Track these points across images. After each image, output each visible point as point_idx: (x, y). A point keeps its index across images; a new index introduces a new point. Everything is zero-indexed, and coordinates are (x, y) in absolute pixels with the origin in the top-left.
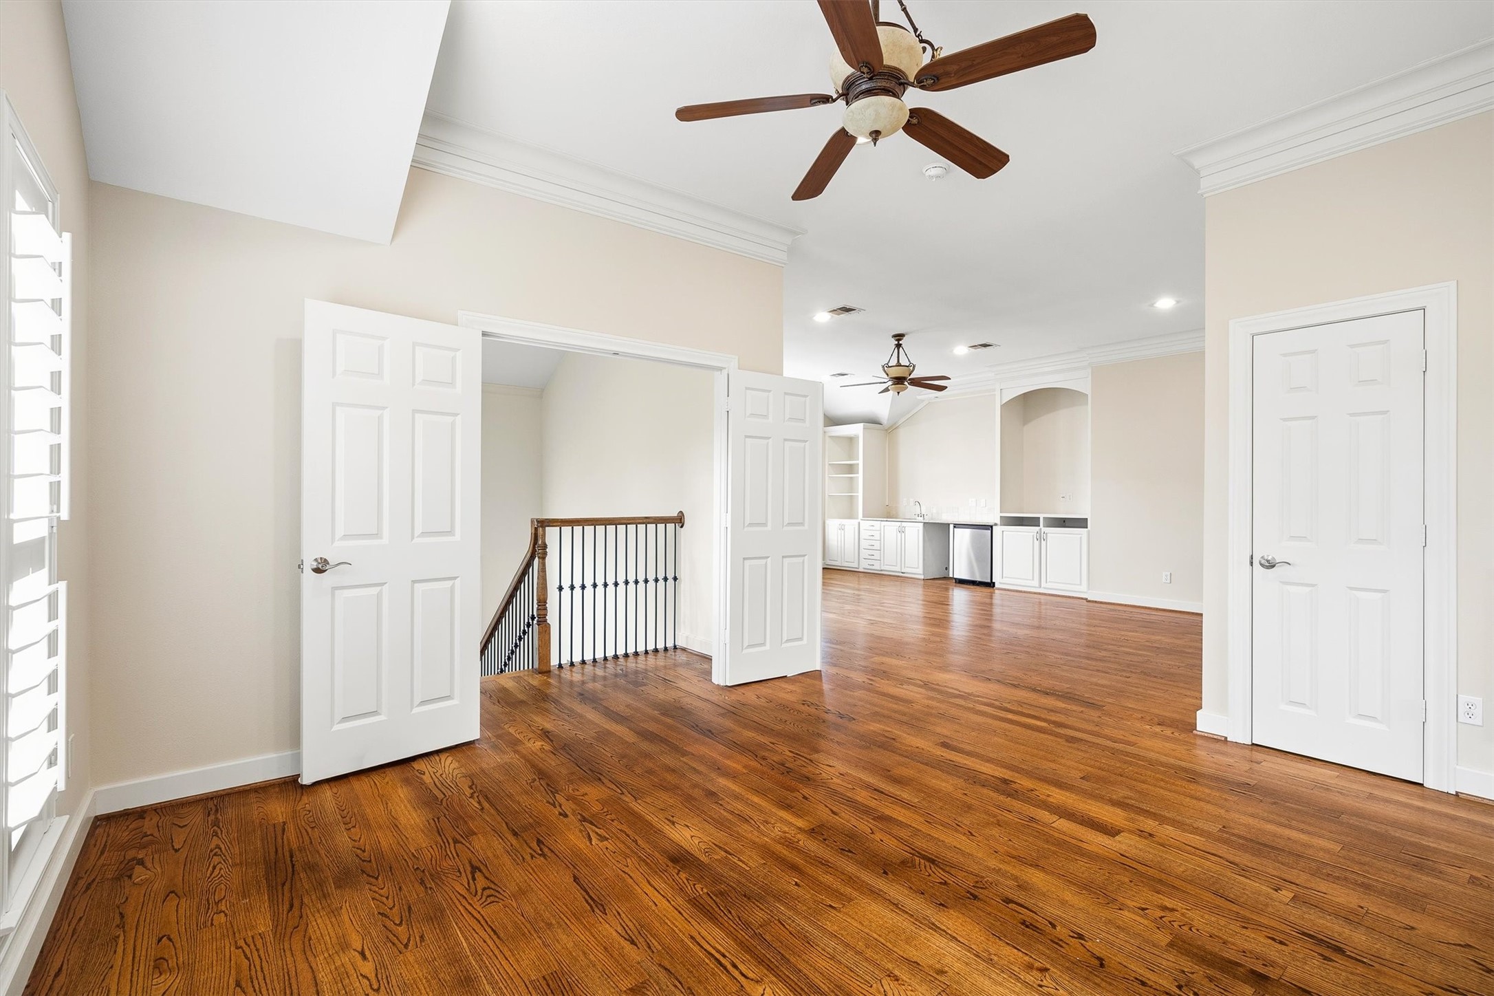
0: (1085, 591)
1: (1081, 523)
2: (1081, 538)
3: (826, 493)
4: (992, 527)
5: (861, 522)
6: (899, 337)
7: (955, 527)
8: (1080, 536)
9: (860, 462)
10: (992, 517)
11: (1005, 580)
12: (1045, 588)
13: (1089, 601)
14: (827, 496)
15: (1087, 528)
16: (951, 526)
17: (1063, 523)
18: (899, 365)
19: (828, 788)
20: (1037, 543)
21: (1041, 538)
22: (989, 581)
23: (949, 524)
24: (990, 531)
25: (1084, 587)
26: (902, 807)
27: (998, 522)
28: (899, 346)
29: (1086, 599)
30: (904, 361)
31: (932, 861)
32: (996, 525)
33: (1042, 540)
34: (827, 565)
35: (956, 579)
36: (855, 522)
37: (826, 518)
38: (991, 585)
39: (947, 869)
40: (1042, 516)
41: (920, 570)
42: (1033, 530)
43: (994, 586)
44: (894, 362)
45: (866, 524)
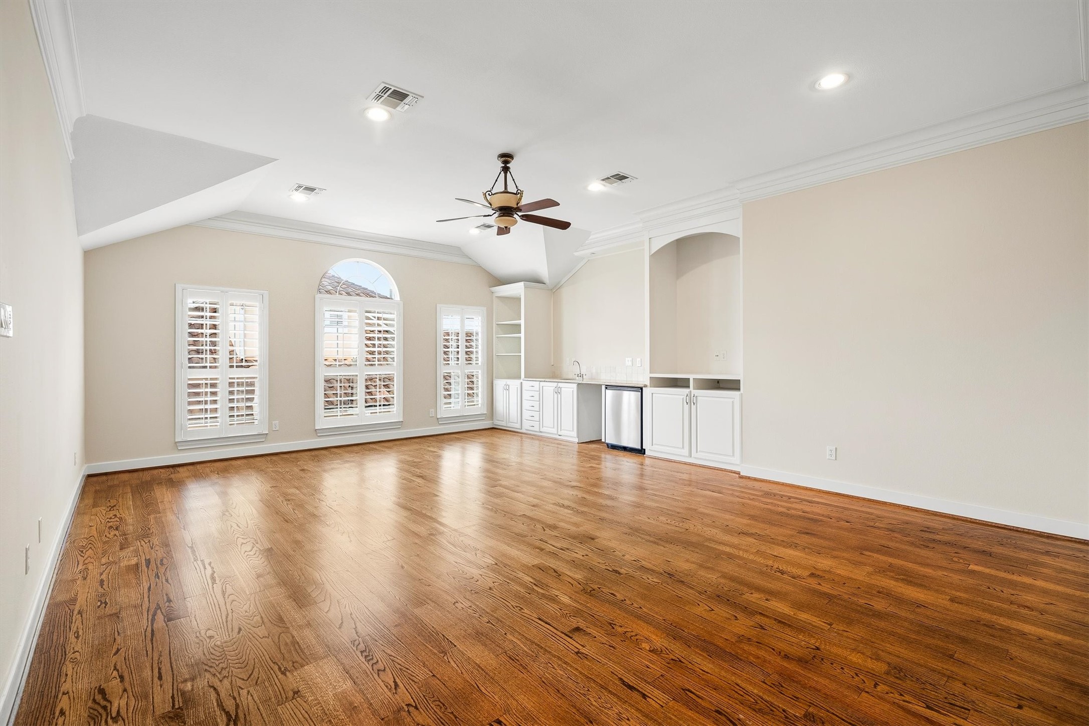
0: (738, 463)
1: (732, 385)
2: (733, 402)
3: (494, 353)
4: (642, 389)
5: (524, 382)
6: (506, 158)
7: (606, 388)
8: (732, 400)
9: (522, 322)
10: (643, 379)
11: (655, 447)
12: (695, 458)
13: (742, 477)
14: (494, 355)
15: (739, 389)
16: (603, 387)
17: (717, 385)
18: (506, 192)
20: (686, 407)
21: (691, 401)
22: (639, 447)
23: (601, 385)
24: (640, 393)
25: (736, 459)
27: (648, 383)
28: (506, 169)
29: (739, 473)
30: (512, 188)
32: (646, 386)
33: (692, 404)
34: (496, 425)
35: (608, 445)
36: (518, 382)
37: (494, 378)
38: (641, 451)
40: (691, 377)
41: (574, 434)
42: (684, 391)
43: (644, 454)
44: (500, 187)
45: (527, 384)
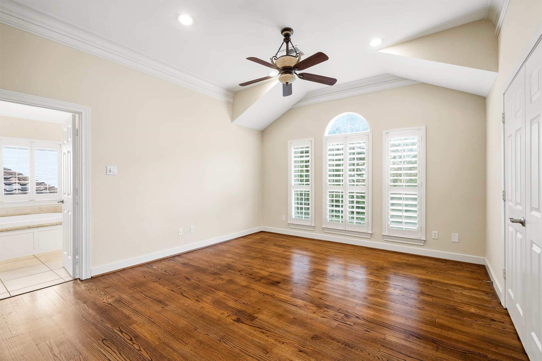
19: (315, 304)
26: (284, 300)
31: (272, 284)
39: (268, 283)
